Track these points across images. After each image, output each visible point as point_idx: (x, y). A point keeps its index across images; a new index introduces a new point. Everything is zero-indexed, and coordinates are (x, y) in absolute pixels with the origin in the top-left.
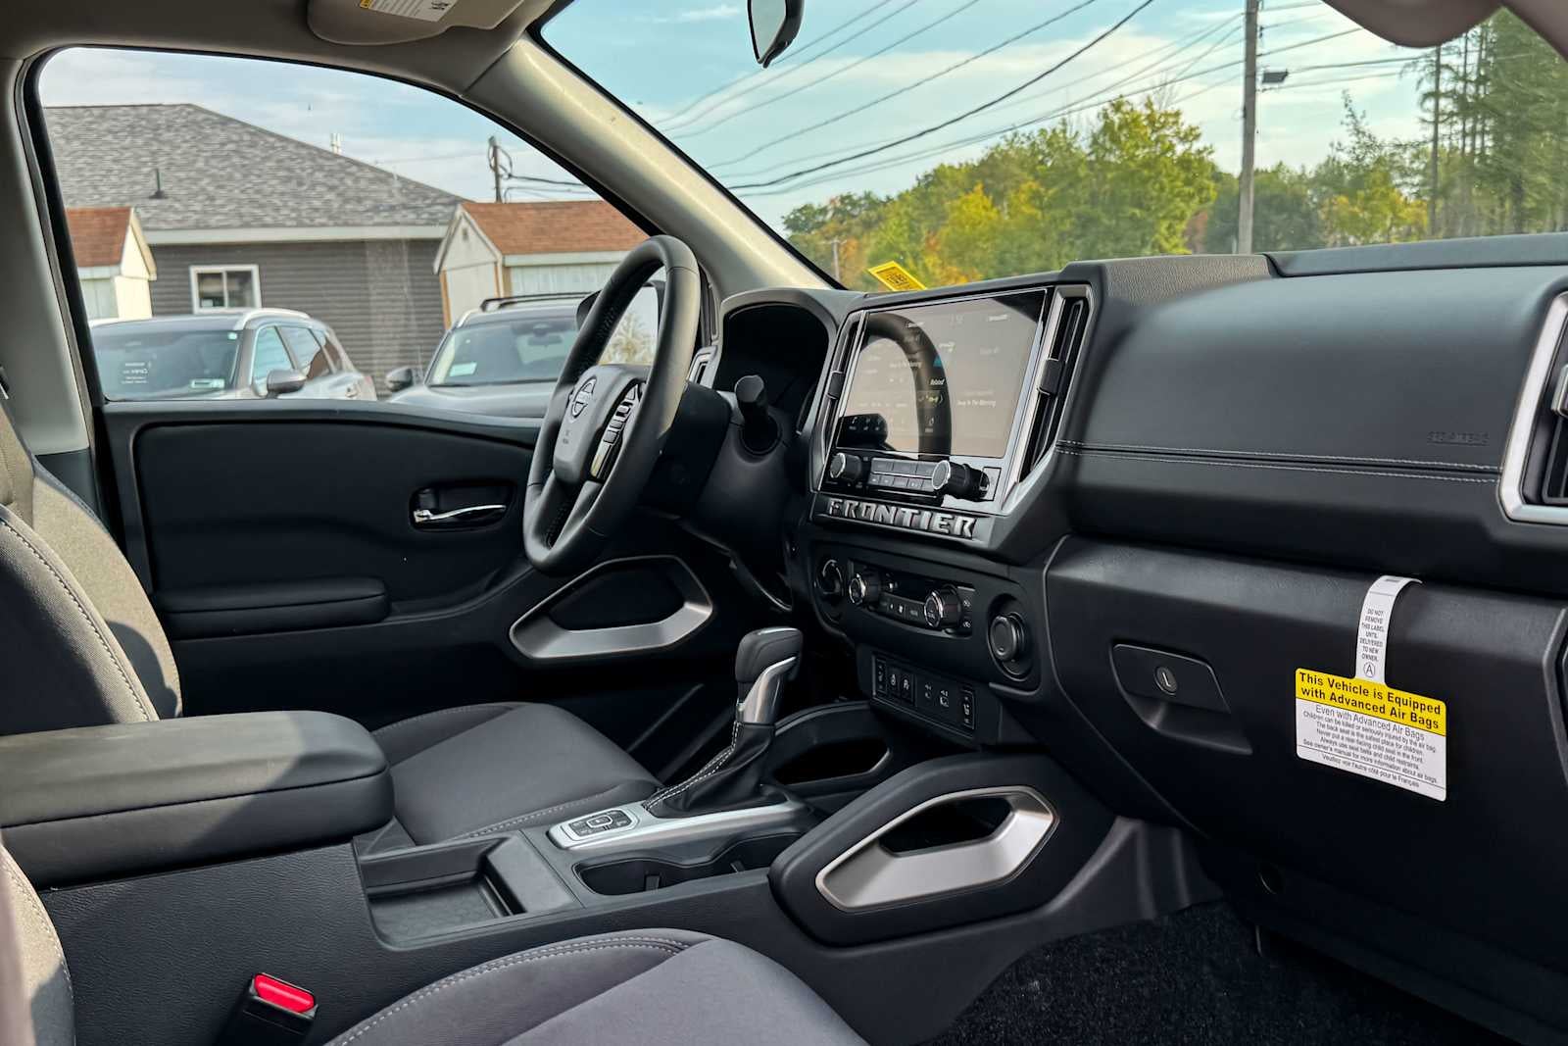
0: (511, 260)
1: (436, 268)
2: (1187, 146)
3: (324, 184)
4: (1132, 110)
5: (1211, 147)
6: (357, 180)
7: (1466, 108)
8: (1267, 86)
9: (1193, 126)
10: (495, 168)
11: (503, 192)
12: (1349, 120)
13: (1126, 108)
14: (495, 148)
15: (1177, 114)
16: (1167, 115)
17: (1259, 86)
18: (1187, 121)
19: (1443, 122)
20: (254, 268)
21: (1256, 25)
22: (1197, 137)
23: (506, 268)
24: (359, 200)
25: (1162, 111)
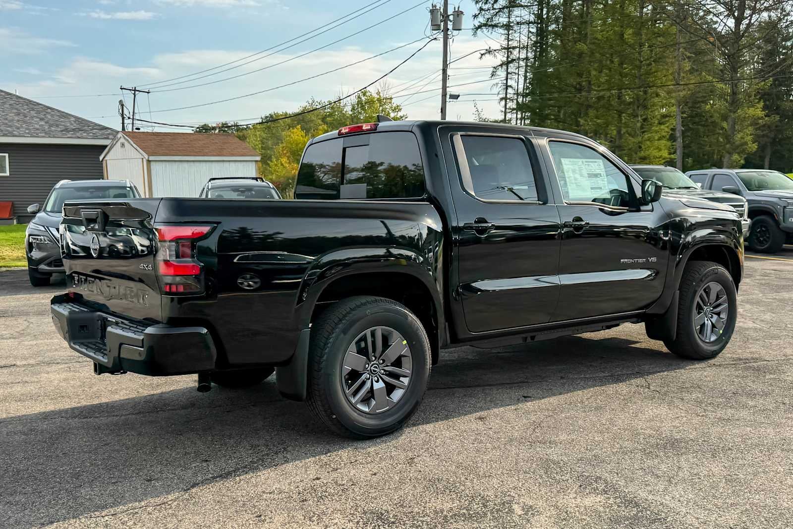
0: (151, 158)
1: (101, 158)
2: (396, 114)
3: (37, 118)
4: (371, 95)
5: (406, 115)
6: (52, 116)
7: (520, 108)
8: (451, 100)
9: (398, 105)
10: (122, 115)
11: (125, 125)
12: (477, 113)
13: (368, 94)
14: (122, 106)
15: (391, 99)
16: (386, 99)
17: (448, 99)
18: (395, 102)
19: (509, 112)
20: (7, 155)
21: (447, 74)
22: (400, 110)
23: (149, 161)
24: (57, 126)
25: (385, 97)
